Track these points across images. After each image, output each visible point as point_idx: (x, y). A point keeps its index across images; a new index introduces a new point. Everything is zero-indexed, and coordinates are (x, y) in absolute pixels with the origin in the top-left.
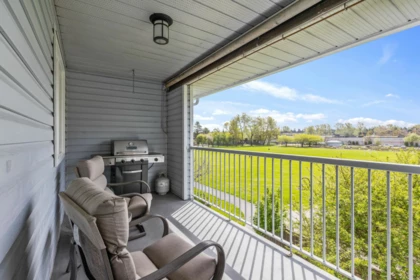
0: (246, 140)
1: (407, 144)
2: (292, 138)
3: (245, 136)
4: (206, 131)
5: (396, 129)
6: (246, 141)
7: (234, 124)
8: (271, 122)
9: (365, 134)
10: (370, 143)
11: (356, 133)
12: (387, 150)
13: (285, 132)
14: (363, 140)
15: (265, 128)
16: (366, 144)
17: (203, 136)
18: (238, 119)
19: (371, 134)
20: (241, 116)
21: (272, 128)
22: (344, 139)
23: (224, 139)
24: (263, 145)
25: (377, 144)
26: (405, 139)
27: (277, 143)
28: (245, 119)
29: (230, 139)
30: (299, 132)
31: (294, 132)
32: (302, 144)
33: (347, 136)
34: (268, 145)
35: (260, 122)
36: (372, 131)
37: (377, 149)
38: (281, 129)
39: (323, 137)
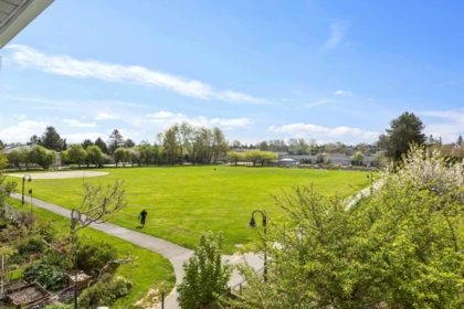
0: (187, 156)
1: (353, 163)
2: (243, 155)
3: (185, 152)
4: (130, 144)
5: (344, 146)
6: (187, 158)
7: (170, 135)
8: (218, 134)
9: (317, 152)
10: (322, 161)
11: (308, 150)
12: (336, 169)
13: (235, 147)
14: (315, 158)
15: (212, 142)
16: (318, 162)
17: (125, 150)
18: (176, 129)
19: (322, 151)
20: (180, 125)
21: (219, 142)
22: (297, 157)
23: (156, 156)
24: (208, 163)
25: (329, 162)
26: (352, 158)
27: (226, 162)
28: (186, 130)
29: (164, 155)
30: (252, 147)
31: (246, 147)
32: (255, 162)
33: (300, 153)
34: (215, 164)
35: (205, 134)
36: (323, 148)
37: (328, 169)
38: (231, 144)
39: (277, 154)
